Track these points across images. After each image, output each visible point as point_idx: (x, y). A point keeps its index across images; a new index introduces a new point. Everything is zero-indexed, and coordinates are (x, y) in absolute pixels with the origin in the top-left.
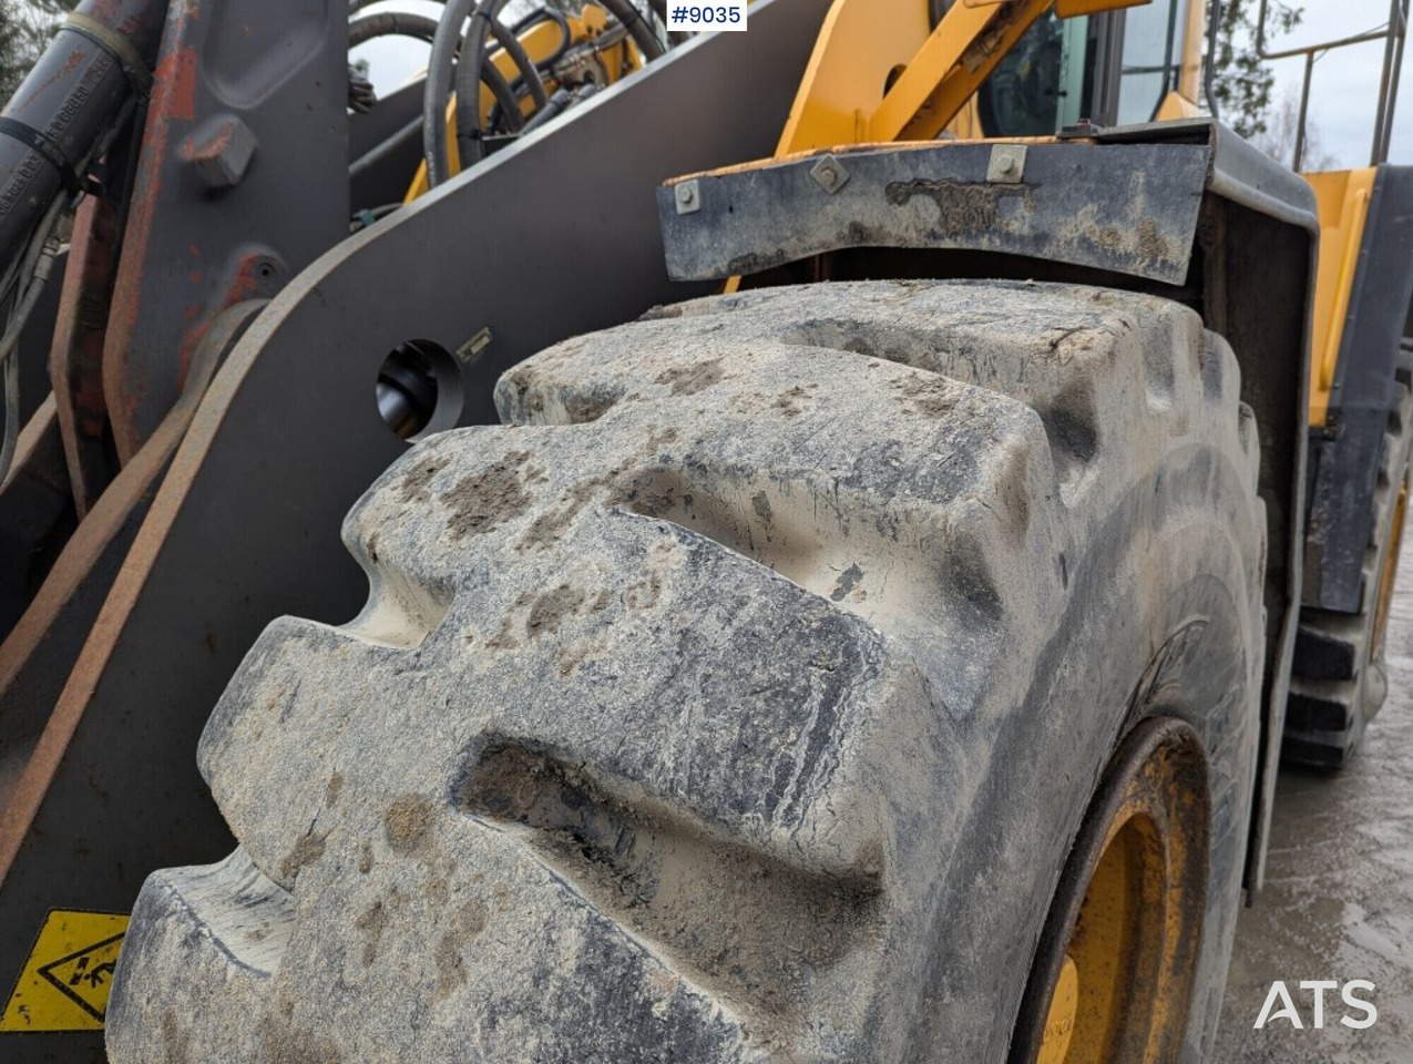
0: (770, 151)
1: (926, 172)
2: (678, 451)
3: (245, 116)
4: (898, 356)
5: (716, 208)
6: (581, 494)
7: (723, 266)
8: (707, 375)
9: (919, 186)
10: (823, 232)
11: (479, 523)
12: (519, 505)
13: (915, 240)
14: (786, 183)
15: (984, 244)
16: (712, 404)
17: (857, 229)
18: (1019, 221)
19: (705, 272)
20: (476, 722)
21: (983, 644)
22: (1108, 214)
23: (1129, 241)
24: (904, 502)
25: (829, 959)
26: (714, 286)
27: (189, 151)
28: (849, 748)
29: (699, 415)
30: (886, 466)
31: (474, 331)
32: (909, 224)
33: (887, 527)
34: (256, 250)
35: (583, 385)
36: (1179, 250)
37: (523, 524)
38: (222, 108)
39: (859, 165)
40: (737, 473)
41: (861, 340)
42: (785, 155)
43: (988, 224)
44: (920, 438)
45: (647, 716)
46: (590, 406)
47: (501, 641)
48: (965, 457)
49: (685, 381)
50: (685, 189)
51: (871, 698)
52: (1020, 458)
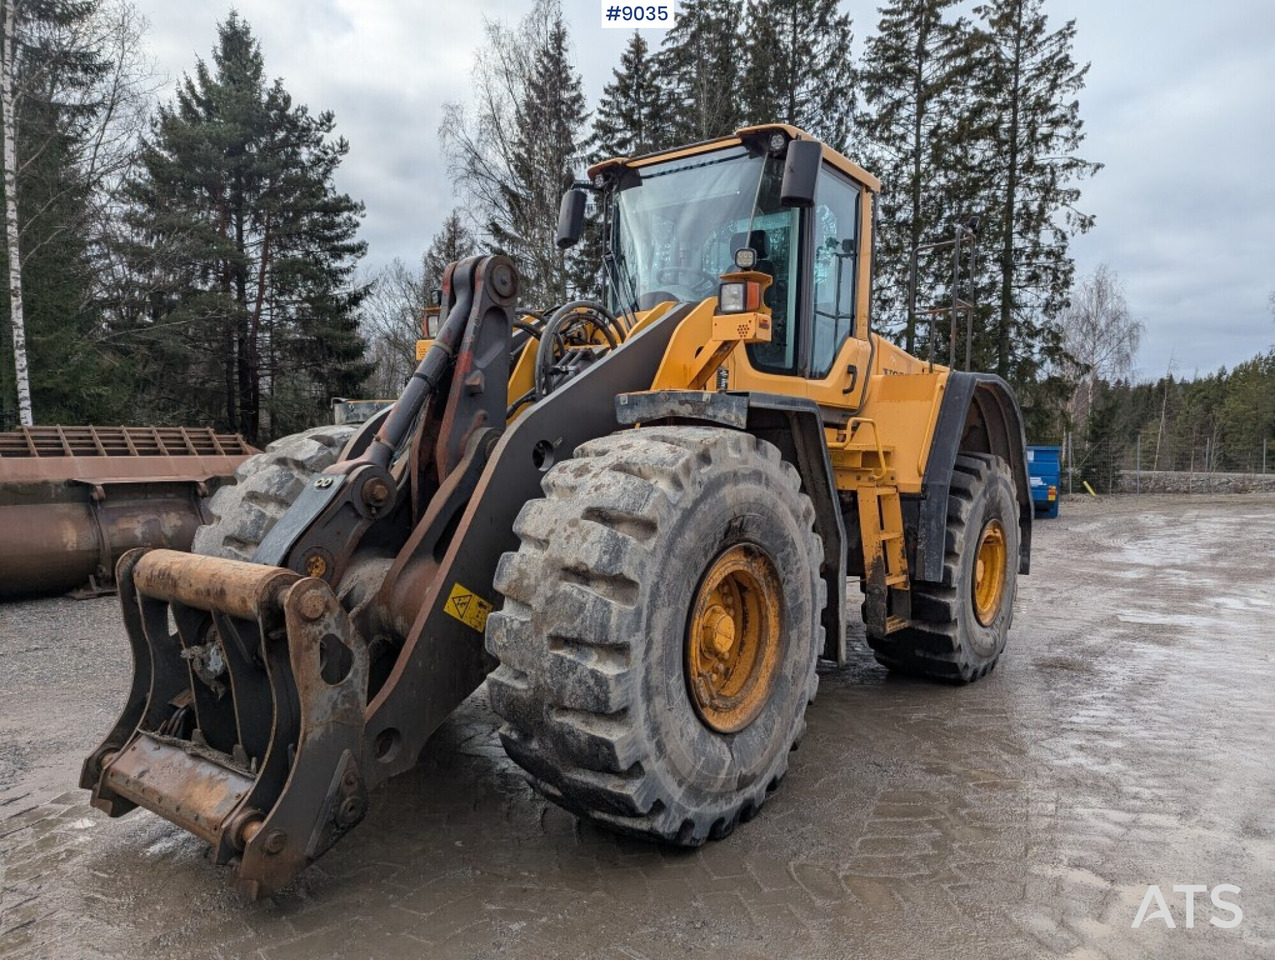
0: (649, 388)
1: (688, 398)
2: (623, 460)
3: (482, 370)
4: (672, 443)
5: (632, 404)
6: (603, 469)
7: (634, 419)
8: (629, 446)
9: (687, 402)
10: (663, 411)
11: (581, 475)
12: (589, 472)
13: (687, 415)
14: (652, 398)
15: (703, 417)
16: (630, 451)
17: (672, 411)
18: (710, 412)
19: (629, 421)
20: (586, 506)
21: (680, 494)
22: (728, 411)
23: (733, 418)
24: (665, 467)
25: (648, 539)
26: (632, 426)
27: (468, 382)
28: (651, 501)
29: (627, 455)
30: (663, 462)
31: (557, 438)
32: (685, 411)
33: (662, 472)
34: (482, 412)
35: (600, 449)
36: (743, 420)
37: (591, 475)
38: (477, 368)
39: (671, 395)
40: (635, 464)
41: (664, 440)
42: (653, 390)
43: (703, 413)
44: (669, 457)
45: (618, 500)
46: (603, 453)
47: (589, 493)
48: (677, 460)
49: (623, 448)
50: (623, 397)
51: (655, 495)
52: (688, 461)
